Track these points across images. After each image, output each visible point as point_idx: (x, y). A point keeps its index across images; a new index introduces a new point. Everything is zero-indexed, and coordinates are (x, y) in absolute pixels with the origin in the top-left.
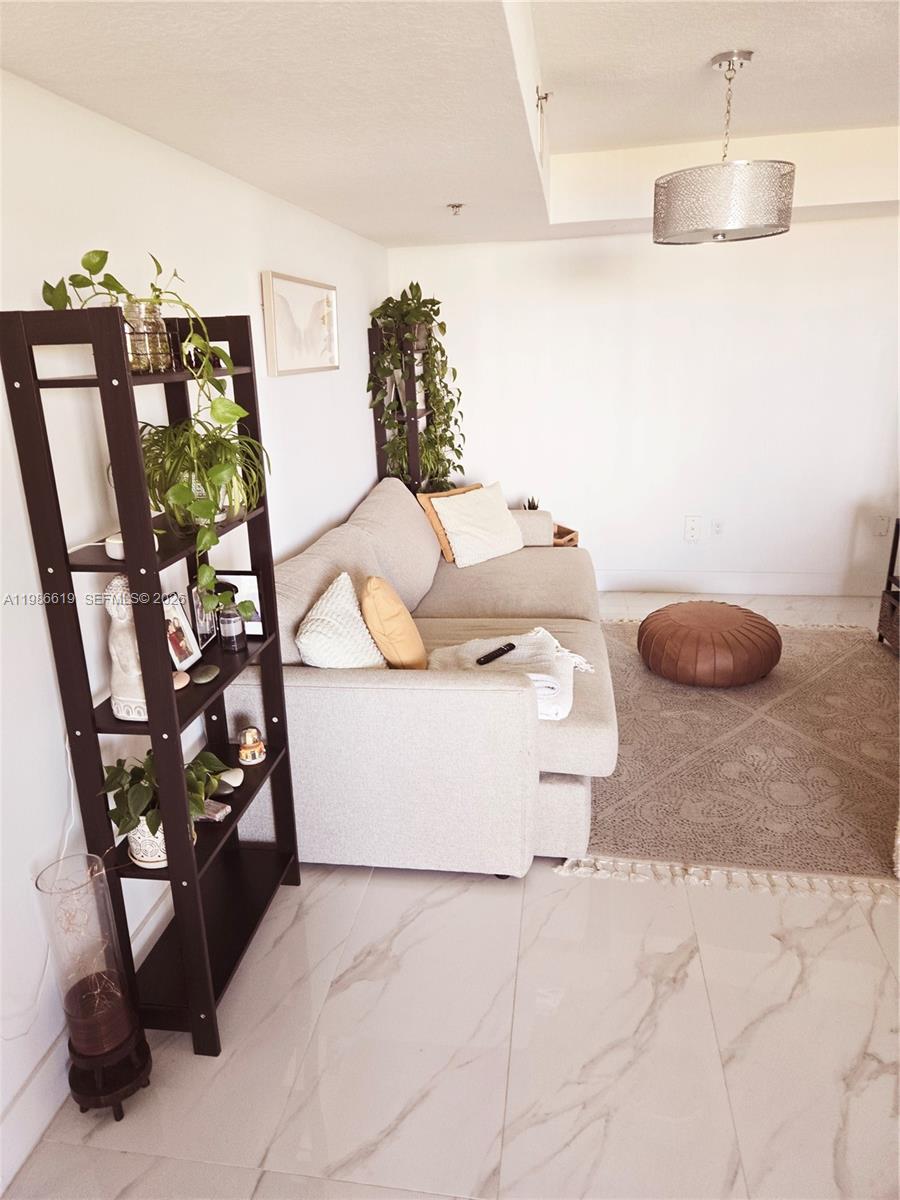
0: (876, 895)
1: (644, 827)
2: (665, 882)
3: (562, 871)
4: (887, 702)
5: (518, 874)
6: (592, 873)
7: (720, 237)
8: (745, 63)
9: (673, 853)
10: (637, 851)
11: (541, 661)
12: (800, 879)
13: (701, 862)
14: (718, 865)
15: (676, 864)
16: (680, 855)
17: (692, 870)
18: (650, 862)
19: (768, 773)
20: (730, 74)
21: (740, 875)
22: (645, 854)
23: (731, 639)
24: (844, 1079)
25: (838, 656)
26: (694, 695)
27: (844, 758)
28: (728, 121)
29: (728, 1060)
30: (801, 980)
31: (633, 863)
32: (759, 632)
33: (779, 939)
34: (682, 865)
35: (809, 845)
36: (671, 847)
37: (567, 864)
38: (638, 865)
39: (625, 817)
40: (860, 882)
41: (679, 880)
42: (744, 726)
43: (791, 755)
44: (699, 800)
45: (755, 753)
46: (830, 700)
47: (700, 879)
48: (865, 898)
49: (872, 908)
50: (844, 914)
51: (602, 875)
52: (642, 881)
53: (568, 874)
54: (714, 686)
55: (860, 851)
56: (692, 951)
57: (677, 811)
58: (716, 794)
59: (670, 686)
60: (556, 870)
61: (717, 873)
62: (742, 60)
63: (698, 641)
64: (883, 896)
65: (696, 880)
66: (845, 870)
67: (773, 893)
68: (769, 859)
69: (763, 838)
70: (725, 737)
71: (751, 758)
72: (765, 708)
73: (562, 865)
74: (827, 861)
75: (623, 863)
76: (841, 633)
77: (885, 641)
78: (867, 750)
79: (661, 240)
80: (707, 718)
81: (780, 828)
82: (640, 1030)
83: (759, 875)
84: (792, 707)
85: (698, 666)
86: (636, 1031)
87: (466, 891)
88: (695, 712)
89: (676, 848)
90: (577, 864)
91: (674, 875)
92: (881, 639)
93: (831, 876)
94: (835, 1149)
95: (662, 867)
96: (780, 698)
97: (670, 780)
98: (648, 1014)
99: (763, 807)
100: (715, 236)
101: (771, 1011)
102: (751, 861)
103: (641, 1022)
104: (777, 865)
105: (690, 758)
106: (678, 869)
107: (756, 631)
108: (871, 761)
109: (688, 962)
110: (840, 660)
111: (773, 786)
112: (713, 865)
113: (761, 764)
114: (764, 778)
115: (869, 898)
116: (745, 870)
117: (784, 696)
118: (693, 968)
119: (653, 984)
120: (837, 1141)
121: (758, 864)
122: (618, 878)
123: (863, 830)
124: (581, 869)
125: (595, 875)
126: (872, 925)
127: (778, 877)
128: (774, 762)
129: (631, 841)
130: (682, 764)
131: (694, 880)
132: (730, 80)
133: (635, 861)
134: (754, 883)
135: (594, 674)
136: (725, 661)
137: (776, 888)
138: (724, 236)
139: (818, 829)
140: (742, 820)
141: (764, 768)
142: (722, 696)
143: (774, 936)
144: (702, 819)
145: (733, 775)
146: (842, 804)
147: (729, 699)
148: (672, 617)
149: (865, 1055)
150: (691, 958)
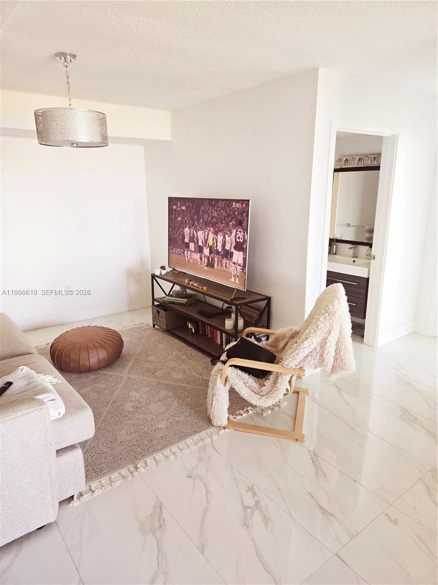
0: (211, 436)
1: (104, 456)
2: (130, 478)
3: (75, 503)
4: (170, 352)
5: (52, 520)
6: (92, 495)
7: (75, 145)
8: (73, 60)
9: (125, 462)
10: (108, 470)
11: (35, 386)
12: (181, 445)
13: (140, 460)
14: (148, 456)
15: (130, 466)
16: (129, 461)
17: (139, 466)
18: (117, 472)
19: (144, 402)
20: (66, 64)
21: (159, 456)
22: (112, 469)
23: (102, 343)
24: (244, 524)
25: (142, 338)
26: (92, 376)
27: (169, 383)
28: (69, 87)
29: (202, 549)
30: (207, 491)
31: (109, 478)
32: (114, 337)
33: (189, 477)
34: (132, 465)
35: (178, 428)
36: (123, 459)
37: (75, 498)
38: (112, 477)
39: (92, 455)
40: (203, 434)
41: (135, 473)
42: (122, 383)
43: (149, 389)
44: (123, 429)
45: (135, 395)
46: (149, 358)
47: (145, 468)
48: (208, 440)
49: (212, 444)
50: (205, 451)
51: (98, 492)
52: (118, 484)
53: (78, 503)
54: (99, 369)
55: (196, 421)
56: (160, 506)
57: (116, 439)
58: (128, 422)
59: (77, 376)
60: (71, 505)
61: (149, 460)
62: (71, 59)
63: (88, 349)
64: (213, 436)
65: (143, 469)
66: (196, 432)
67: (176, 457)
68: (166, 442)
69: (159, 434)
70: (117, 392)
71: (134, 398)
72: (126, 371)
73: (73, 500)
74: (188, 431)
75: (104, 480)
76: (138, 328)
77: (156, 326)
78: (176, 376)
79: (43, 143)
80: (104, 386)
81: (163, 425)
82: (160, 563)
83: (166, 452)
84: (137, 367)
85: (91, 361)
86: (158, 565)
87: (21, 549)
88: (97, 385)
89: (125, 458)
90: (81, 495)
91: (132, 473)
92: (154, 326)
93: (192, 437)
94: (258, 558)
95: (124, 471)
96: (130, 364)
97: (104, 425)
98: (159, 552)
99: (151, 419)
100: (72, 144)
101: (205, 513)
102: (160, 447)
103: (158, 558)
104: (170, 443)
105: (107, 409)
106: (132, 469)
107: (111, 336)
108: (178, 380)
109: (161, 513)
110: (144, 340)
111: (150, 407)
112: (146, 458)
113: (139, 398)
114: (144, 405)
115: (209, 439)
116: (160, 453)
117: (131, 363)
118: (165, 515)
119: (152, 535)
120: (257, 554)
121: (164, 447)
122: (106, 489)
123: (192, 411)
124: (85, 496)
125: (94, 496)
126: (216, 451)
127: (174, 448)
128: (144, 396)
129: (102, 466)
130: (104, 414)
131: (142, 470)
132: (66, 67)
133: (110, 476)
134: (166, 457)
135: (61, 384)
136: (103, 354)
137: (177, 454)
138: (77, 144)
139: (177, 419)
140: (146, 429)
141: (141, 400)
142: (104, 372)
143: (187, 477)
144: (129, 438)
145: (131, 409)
146: (179, 403)
147: (108, 372)
148: (69, 339)
149: (245, 508)
150: (161, 510)
